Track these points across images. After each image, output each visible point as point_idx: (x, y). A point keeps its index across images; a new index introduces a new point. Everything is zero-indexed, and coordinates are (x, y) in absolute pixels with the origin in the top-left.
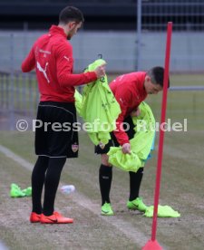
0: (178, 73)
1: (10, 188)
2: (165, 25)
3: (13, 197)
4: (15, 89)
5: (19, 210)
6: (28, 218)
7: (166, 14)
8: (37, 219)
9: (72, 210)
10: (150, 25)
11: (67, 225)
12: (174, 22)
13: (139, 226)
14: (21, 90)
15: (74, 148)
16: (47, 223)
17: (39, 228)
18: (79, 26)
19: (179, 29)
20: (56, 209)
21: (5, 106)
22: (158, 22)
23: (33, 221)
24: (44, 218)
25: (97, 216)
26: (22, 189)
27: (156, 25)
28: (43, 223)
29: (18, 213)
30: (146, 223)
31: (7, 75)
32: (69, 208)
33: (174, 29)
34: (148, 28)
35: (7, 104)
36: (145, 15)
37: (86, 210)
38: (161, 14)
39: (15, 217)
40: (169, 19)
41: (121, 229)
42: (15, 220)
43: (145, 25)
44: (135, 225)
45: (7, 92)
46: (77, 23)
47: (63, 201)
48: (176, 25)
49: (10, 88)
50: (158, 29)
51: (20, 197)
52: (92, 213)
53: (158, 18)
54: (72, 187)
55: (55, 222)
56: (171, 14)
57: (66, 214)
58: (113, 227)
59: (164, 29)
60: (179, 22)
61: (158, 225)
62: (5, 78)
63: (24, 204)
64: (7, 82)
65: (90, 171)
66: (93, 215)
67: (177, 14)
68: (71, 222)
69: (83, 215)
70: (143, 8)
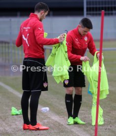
0: (109, 40)
1: (11, 110)
2: (100, 12)
3: (13, 115)
4: (13, 51)
5: (17, 123)
6: (22, 127)
7: (101, 6)
8: (27, 128)
9: (48, 122)
10: (92, 12)
11: (45, 131)
12: (105, 10)
13: (87, 131)
14: (17, 52)
15: (45, 85)
16: (33, 130)
17: (28, 133)
18: (46, 13)
19: (108, 14)
20: (38, 121)
21: (7, 61)
22: (96, 11)
23: (24, 129)
24: (31, 127)
25: (62, 125)
26: (18, 110)
27: (95, 12)
28: (31, 130)
29: (16, 124)
30: (91, 129)
31: (8, 43)
32: (46, 121)
33: (106, 14)
34: (90, 14)
35: (9, 60)
36: (89, 6)
37: (56, 122)
38: (98, 6)
39: (14, 127)
40: (102, 8)
41: (77, 133)
42: (14, 129)
43: (89, 12)
44: (85, 130)
45: (8, 53)
46: (45, 12)
47: (43, 117)
48: (107, 12)
49: (10, 51)
50: (96, 15)
51: (17, 115)
52: (59, 124)
53: (96, 8)
54: (48, 108)
55: (38, 129)
56: (104, 6)
57: (44, 124)
58: (72, 132)
59: (99, 14)
60: (109, 10)
61: (99, 130)
62: (7, 45)
63: (20, 119)
64: (8, 47)
65: (58, 99)
66: (60, 125)
67: (107, 6)
68: (47, 129)
69: (54, 125)
70: (87, 3)
